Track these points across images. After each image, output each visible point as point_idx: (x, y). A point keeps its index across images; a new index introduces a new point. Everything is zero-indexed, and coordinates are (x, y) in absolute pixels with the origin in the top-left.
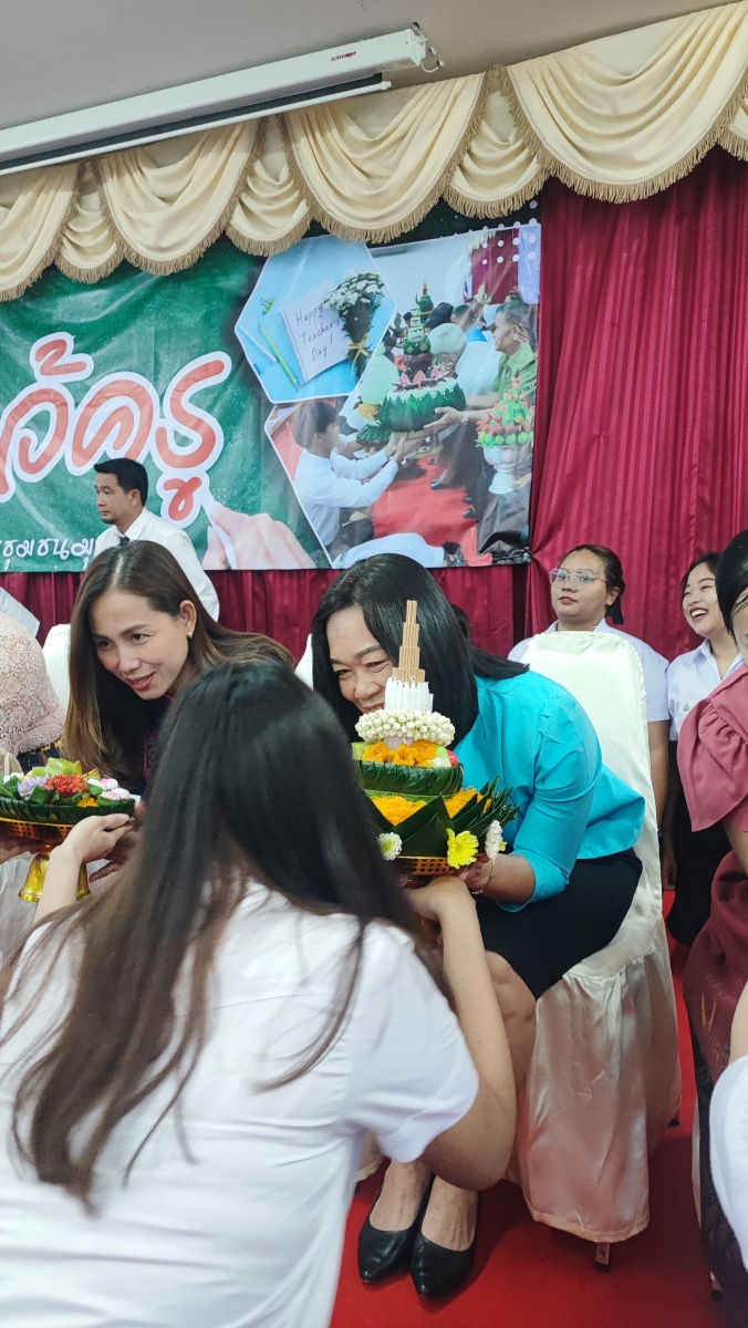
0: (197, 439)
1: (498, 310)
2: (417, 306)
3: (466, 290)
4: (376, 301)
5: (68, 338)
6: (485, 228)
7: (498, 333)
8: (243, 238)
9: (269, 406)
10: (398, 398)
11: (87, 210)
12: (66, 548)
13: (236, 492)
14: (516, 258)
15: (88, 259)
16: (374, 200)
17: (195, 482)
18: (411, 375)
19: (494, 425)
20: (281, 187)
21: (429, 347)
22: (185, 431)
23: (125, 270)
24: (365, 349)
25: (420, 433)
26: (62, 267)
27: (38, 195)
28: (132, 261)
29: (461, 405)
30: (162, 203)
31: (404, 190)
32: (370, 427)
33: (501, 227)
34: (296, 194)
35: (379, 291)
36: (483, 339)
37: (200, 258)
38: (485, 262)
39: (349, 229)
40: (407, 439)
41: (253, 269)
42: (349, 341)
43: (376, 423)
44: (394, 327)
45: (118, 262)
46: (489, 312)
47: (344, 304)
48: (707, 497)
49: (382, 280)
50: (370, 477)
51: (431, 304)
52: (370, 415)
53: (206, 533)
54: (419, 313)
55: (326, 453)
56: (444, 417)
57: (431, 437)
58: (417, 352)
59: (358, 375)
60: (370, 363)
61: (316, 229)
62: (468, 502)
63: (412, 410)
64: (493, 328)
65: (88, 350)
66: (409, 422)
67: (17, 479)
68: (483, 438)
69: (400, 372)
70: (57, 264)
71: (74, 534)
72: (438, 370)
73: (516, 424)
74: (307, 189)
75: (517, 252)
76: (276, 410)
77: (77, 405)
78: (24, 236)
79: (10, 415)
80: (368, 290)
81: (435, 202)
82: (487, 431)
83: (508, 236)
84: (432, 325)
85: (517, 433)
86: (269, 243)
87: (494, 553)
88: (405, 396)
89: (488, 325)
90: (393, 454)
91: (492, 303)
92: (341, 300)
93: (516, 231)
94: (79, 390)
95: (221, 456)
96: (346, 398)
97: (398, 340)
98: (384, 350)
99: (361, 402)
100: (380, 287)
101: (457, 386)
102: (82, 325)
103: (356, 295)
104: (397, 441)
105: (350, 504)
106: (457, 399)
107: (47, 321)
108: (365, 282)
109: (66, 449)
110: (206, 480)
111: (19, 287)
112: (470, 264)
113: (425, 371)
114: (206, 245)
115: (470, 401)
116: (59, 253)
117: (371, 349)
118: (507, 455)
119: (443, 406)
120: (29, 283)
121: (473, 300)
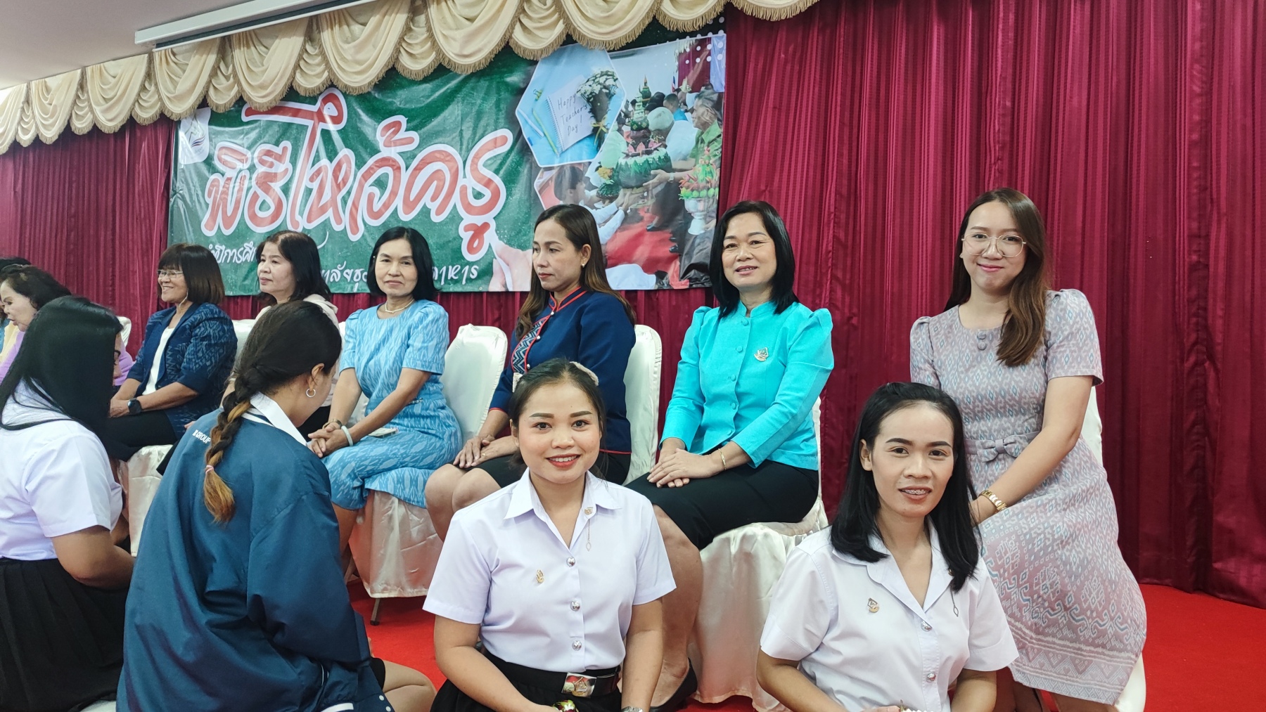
0: (488, 194)
1: (696, 97)
2: (641, 95)
3: (674, 82)
4: (612, 92)
5: (402, 119)
6: (688, 37)
7: (695, 114)
8: (520, 47)
10: (626, 163)
11: (418, 27)
13: (513, 234)
14: (709, 59)
15: (416, 63)
16: (608, 19)
17: (486, 226)
18: (635, 146)
20: (548, 9)
21: (648, 125)
22: (480, 188)
23: (441, 71)
24: (604, 127)
25: (640, 189)
26: (400, 69)
27: (384, 16)
28: (445, 64)
29: (669, 169)
30: (467, 23)
31: (628, 12)
32: (606, 185)
33: (699, 37)
34: (556, 16)
35: (614, 83)
36: (685, 119)
37: (491, 62)
38: (687, 62)
39: (591, 39)
40: (632, 194)
41: (529, 68)
42: (594, 121)
44: (624, 110)
45: (436, 65)
46: (691, 99)
47: (591, 93)
48: (842, 235)
49: (617, 76)
51: (650, 93)
52: (606, 176)
53: (491, 264)
54: (642, 99)
56: (657, 177)
57: (648, 191)
58: (639, 128)
59: (599, 146)
60: (608, 137)
61: (569, 40)
62: (673, 241)
63: (636, 172)
64: (692, 111)
65: (415, 129)
66: (633, 183)
67: (365, 224)
68: (683, 191)
69: (628, 143)
70: (396, 66)
72: (654, 143)
73: (708, 182)
74: (564, 11)
75: (709, 54)
77: (407, 168)
78: (375, 47)
79: (363, 176)
80: (607, 83)
81: (650, 20)
82: (687, 188)
83: (703, 43)
84: (650, 109)
85: (709, 189)
86: (537, 50)
87: (690, 279)
89: (689, 108)
92: (589, 90)
93: (710, 39)
94: (409, 156)
95: (504, 206)
96: (590, 163)
97: (627, 120)
98: (617, 128)
99: (601, 166)
100: (615, 80)
101: (667, 154)
102: (413, 110)
103: (599, 86)
104: (625, 195)
106: (666, 164)
107: (390, 107)
108: (605, 77)
109: (398, 202)
110: (493, 225)
111: (370, 83)
112: (677, 63)
113: (645, 143)
114: (495, 53)
115: (674, 165)
116: (397, 59)
117: (608, 127)
118: (701, 206)
119: (657, 169)
120: (376, 80)
121: (678, 90)
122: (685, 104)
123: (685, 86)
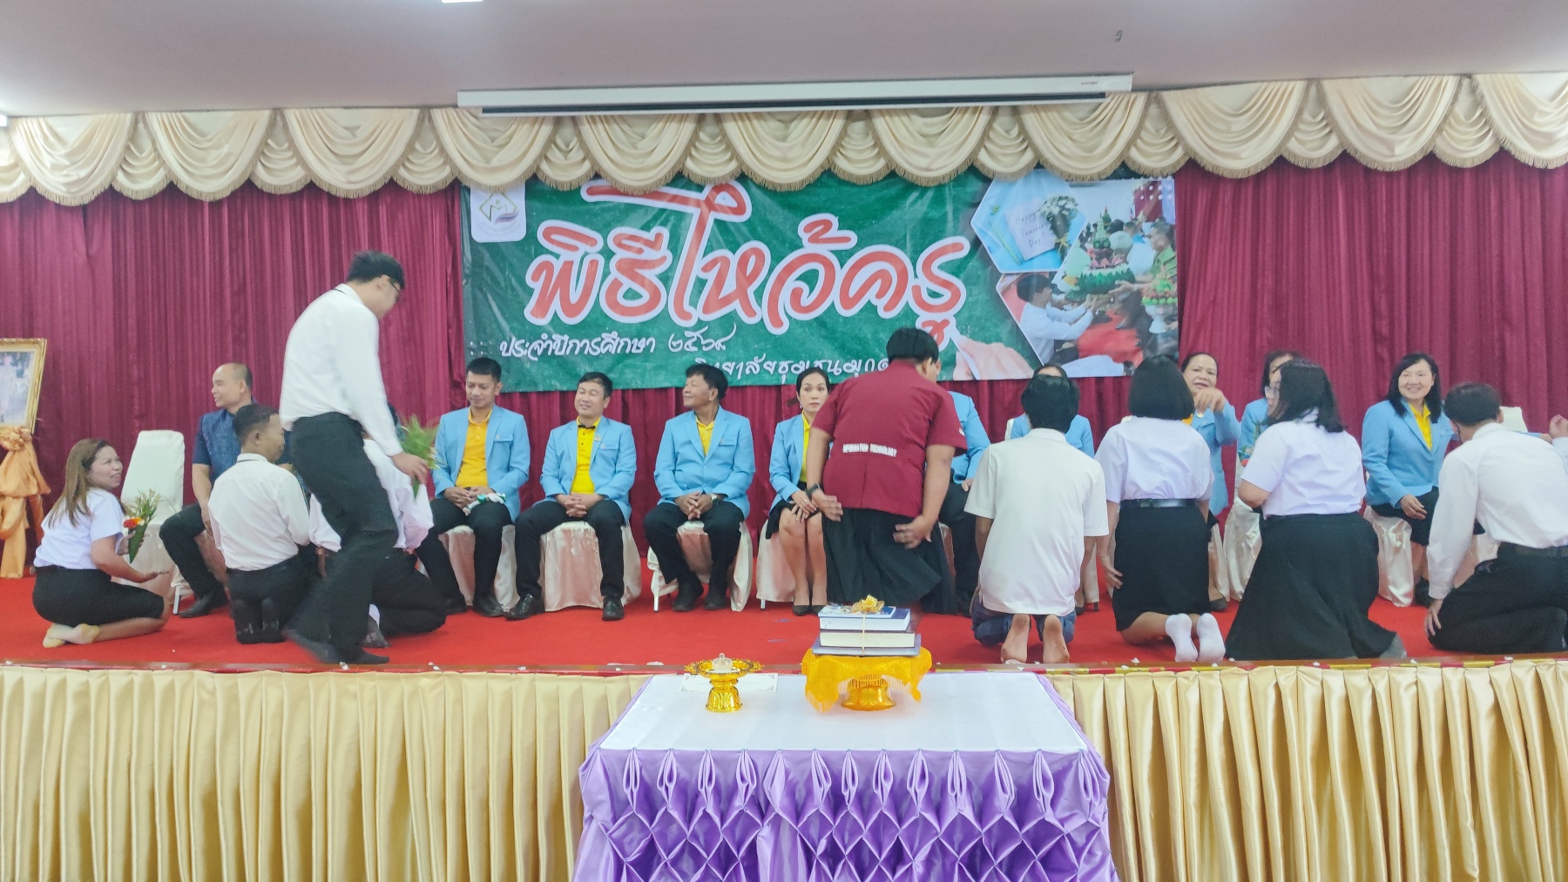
0: (947, 295)
1: (1151, 226)
2: (1101, 220)
4: (1073, 213)
5: (834, 220)
7: (1152, 240)
8: (987, 167)
9: (998, 275)
10: (1091, 274)
11: (856, 134)
12: (838, 367)
13: (976, 330)
14: (1160, 197)
15: (859, 168)
18: (1099, 259)
19: (1152, 293)
20: (1012, 138)
21: (1109, 245)
22: (936, 288)
23: (892, 178)
24: (1066, 243)
25: (1106, 296)
26: (838, 172)
28: (900, 173)
30: (925, 139)
31: (1105, 155)
32: (1074, 290)
34: (1024, 145)
35: (1074, 207)
36: (1143, 242)
37: (953, 178)
38: (1142, 198)
39: (1064, 171)
40: (1098, 299)
41: (988, 184)
42: (1055, 237)
43: (1077, 288)
44: (1086, 230)
45: (887, 173)
46: (1147, 227)
47: (1050, 213)
49: (1077, 201)
50: (1076, 321)
51: (1110, 220)
52: (1072, 283)
53: (955, 356)
54: (1103, 223)
55: (1044, 306)
56: (1121, 287)
58: (1102, 247)
59: (1062, 258)
60: (1070, 252)
61: (1040, 167)
62: (1137, 338)
63: (1100, 281)
64: (1150, 237)
65: (851, 228)
68: (1145, 300)
69: (1092, 259)
70: (832, 168)
71: (843, 357)
72: (1116, 259)
73: (1166, 293)
74: (1032, 142)
75: (1160, 193)
76: (1004, 277)
77: (842, 266)
79: (782, 270)
80: (1067, 207)
81: (1119, 163)
82: (1147, 296)
83: (1155, 184)
84: (1111, 232)
85: (1167, 298)
86: (1003, 172)
88: (1096, 273)
89: (1146, 234)
90: (1090, 307)
91: (1147, 221)
92: (1045, 209)
93: (1160, 182)
94: (843, 256)
95: (964, 306)
97: (1089, 239)
98: (1079, 244)
99: (1066, 275)
101: (1129, 269)
102: (843, 210)
103: (1058, 208)
104: (1092, 300)
105: (1062, 337)
107: (811, 205)
108: (1064, 201)
109: (834, 296)
111: (801, 182)
112: (1133, 198)
113: (1108, 259)
114: (960, 169)
115: (1138, 278)
116: (833, 161)
117: (1070, 243)
118: (1160, 311)
119: (1120, 280)
120: (811, 179)
121: (1136, 219)
122: (1142, 231)
123: (1141, 217)
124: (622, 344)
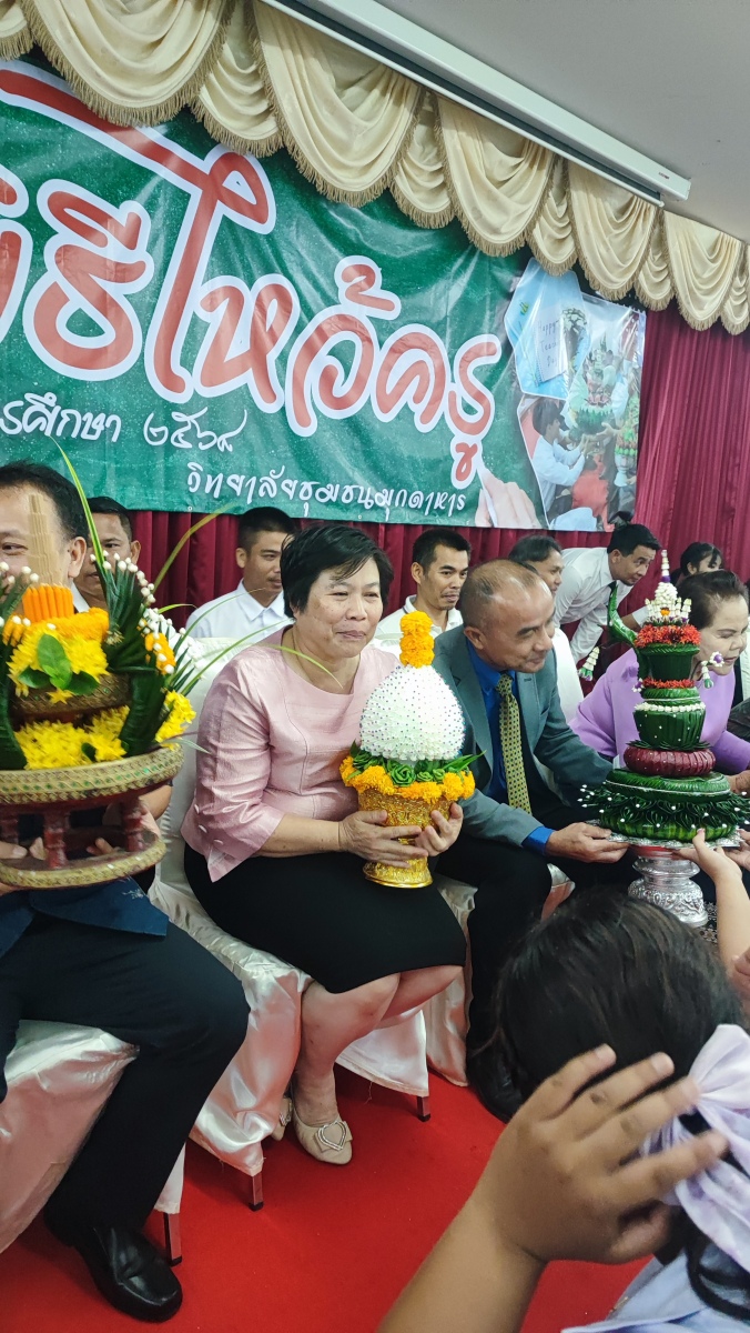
0: (479, 410)
3: (620, 345)
4: (582, 333)
5: (377, 271)
8: (539, 251)
9: (520, 395)
10: (587, 410)
12: (371, 498)
13: (498, 462)
15: (420, 200)
17: (474, 449)
22: (471, 401)
25: (594, 438)
26: (395, 196)
28: (463, 225)
30: (488, 182)
32: (575, 427)
34: (569, 232)
35: (583, 325)
40: (590, 440)
43: (577, 425)
50: (573, 465)
52: (575, 418)
55: (552, 442)
59: (569, 386)
62: (607, 490)
63: (592, 420)
65: (395, 290)
67: (318, 412)
68: (617, 448)
69: (589, 392)
71: (374, 484)
73: (630, 443)
74: (577, 233)
76: (525, 399)
77: (381, 345)
80: (578, 323)
82: (618, 444)
85: (630, 449)
86: (553, 264)
87: (615, 524)
88: (591, 408)
90: (583, 449)
93: (638, 316)
95: (491, 429)
98: (582, 373)
99: (570, 408)
101: (612, 410)
103: (571, 323)
104: (585, 441)
105: (563, 483)
107: (349, 236)
108: (577, 316)
110: (480, 448)
115: (616, 422)
116: (393, 175)
117: (576, 368)
118: (624, 462)
121: (621, 353)
124: (66, 419)
